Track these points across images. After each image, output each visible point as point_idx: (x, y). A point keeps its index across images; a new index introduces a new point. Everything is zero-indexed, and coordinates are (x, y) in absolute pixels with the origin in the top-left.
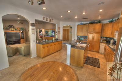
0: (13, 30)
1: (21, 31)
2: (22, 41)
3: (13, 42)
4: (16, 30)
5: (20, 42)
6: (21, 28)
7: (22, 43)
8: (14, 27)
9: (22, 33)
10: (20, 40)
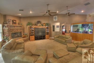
0: (40, 26)
1: (47, 26)
2: (47, 36)
3: (40, 37)
4: (42, 25)
5: (45, 37)
6: (47, 23)
7: (47, 39)
8: (41, 22)
9: (47, 28)
10: (45, 35)
